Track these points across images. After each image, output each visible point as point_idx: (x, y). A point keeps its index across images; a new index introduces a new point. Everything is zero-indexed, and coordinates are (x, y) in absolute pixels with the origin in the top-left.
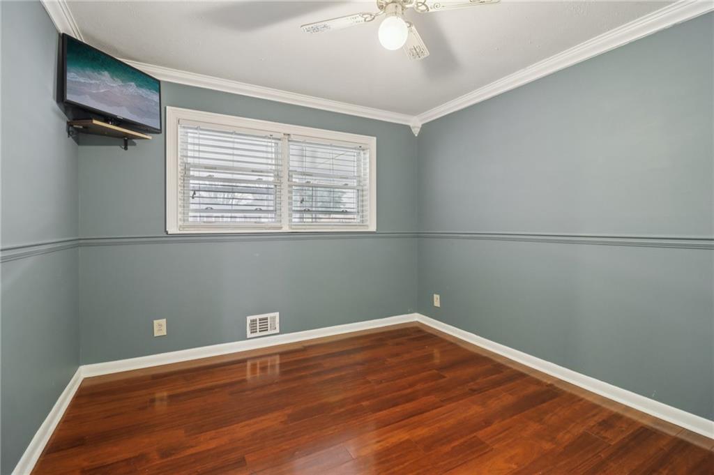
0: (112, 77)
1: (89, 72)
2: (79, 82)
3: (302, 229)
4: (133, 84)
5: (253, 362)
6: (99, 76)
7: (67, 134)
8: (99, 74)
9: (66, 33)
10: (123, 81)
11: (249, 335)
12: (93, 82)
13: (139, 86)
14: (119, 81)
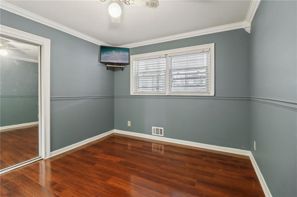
0: (115, 52)
1: (109, 52)
2: (107, 56)
3: (172, 94)
4: (121, 52)
5: (154, 144)
6: (112, 53)
7: (107, 70)
8: (112, 52)
9: (101, 45)
10: (118, 52)
11: (153, 134)
12: (110, 55)
13: (123, 52)
14: (117, 52)
